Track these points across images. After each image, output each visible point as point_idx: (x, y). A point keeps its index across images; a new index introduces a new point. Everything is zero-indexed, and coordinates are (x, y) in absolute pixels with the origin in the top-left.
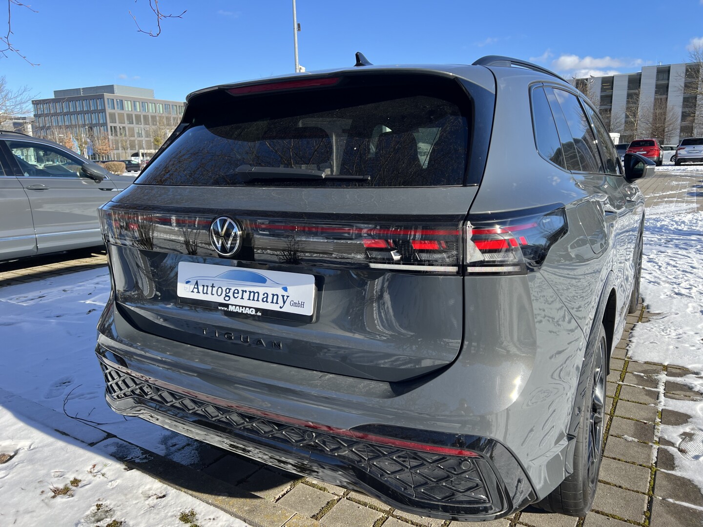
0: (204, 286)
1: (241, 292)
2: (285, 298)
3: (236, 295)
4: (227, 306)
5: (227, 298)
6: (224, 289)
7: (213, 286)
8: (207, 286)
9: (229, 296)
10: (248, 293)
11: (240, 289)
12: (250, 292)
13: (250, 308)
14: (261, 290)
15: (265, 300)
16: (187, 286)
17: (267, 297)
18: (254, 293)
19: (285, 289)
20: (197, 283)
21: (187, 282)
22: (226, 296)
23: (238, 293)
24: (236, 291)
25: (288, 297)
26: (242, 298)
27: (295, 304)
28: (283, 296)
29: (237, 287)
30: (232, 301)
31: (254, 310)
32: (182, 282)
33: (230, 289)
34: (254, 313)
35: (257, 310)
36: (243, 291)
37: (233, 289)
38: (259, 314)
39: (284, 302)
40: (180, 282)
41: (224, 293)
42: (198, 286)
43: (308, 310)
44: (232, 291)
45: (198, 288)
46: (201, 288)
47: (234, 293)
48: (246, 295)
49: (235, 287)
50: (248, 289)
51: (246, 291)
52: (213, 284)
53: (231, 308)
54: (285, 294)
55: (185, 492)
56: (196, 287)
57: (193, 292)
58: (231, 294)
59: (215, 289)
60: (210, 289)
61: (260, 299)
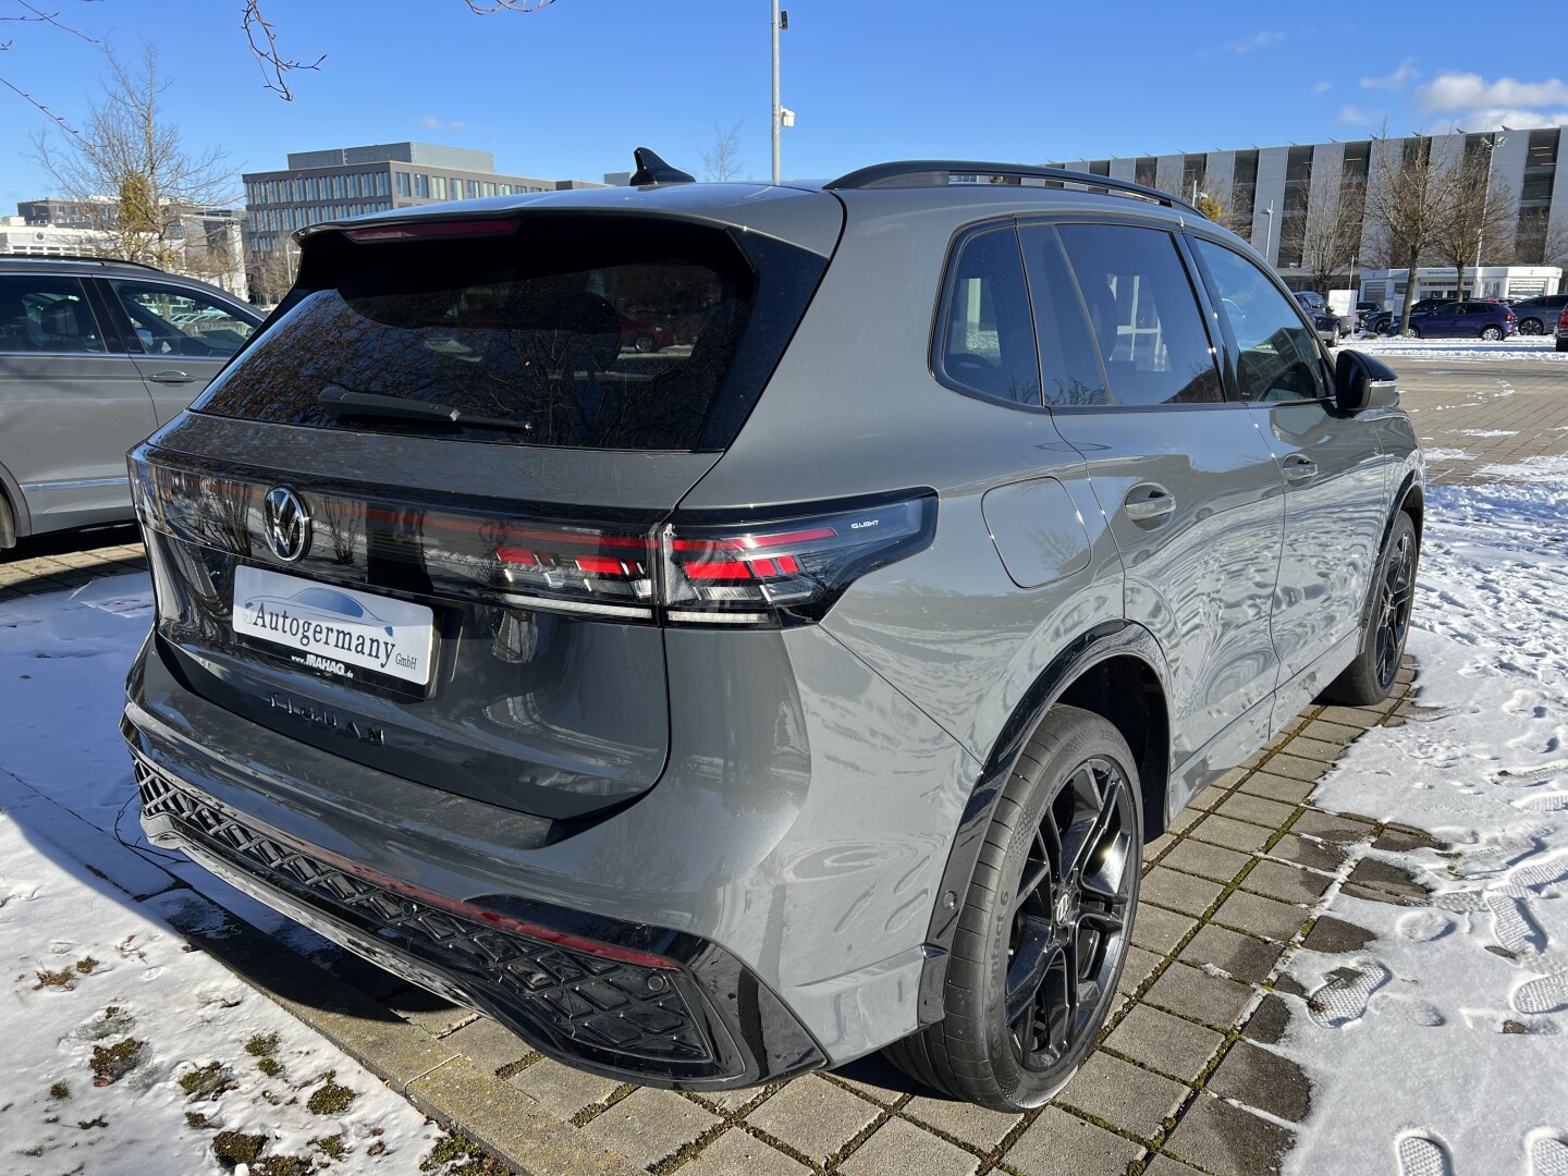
0: (272, 614)
1: (325, 631)
2: (389, 647)
3: (318, 636)
4: (303, 654)
5: (305, 641)
6: (301, 622)
7: (285, 617)
8: (277, 615)
9: (307, 637)
10: (335, 633)
11: (324, 625)
12: (339, 632)
13: (337, 662)
14: (355, 630)
15: (359, 648)
16: (248, 612)
17: (363, 644)
18: (345, 635)
19: (390, 631)
20: (262, 608)
21: (248, 605)
22: (304, 636)
23: (321, 632)
24: (318, 629)
25: (393, 646)
26: (326, 643)
27: (404, 662)
28: (386, 644)
29: (320, 620)
30: (312, 647)
31: (343, 667)
32: (240, 604)
33: (309, 624)
34: (342, 673)
35: (348, 667)
36: (328, 630)
37: (314, 624)
38: (350, 675)
39: (388, 656)
40: (238, 604)
41: (301, 630)
42: (263, 613)
43: (421, 675)
44: (312, 628)
45: (263, 618)
46: (267, 618)
47: (315, 631)
48: (333, 637)
49: (318, 620)
50: (336, 626)
51: (332, 630)
52: (285, 613)
53: (311, 661)
54: (390, 640)
55: (274, 1000)
56: (260, 615)
57: (255, 624)
58: (310, 634)
59: (288, 621)
60: (281, 620)
61: (353, 647)
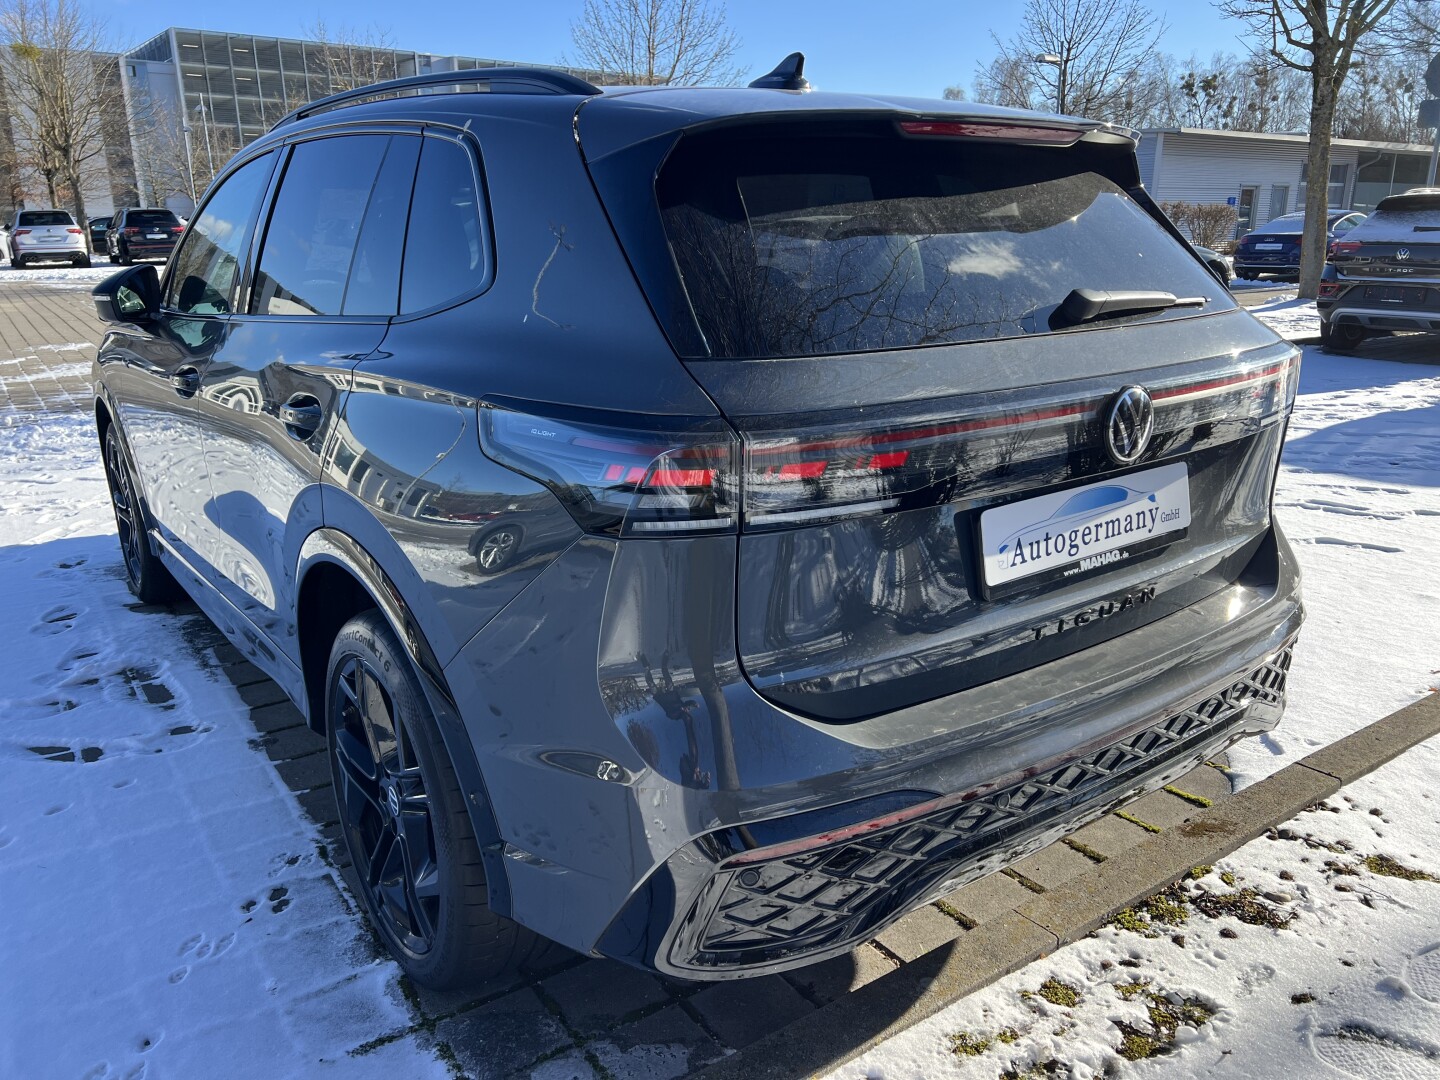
0: (1031, 544)
1: (1094, 530)
2: (1154, 512)
3: (1087, 539)
4: (1076, 564)
5: (1074, 551)
6: (1067, 535)
7: (1047, 539)
8: (1038, 542)
9: (1076, 546)
10: (1104, 526)
12: (1107, 523)
13: (1111, 551)
14: (1121, 513)
16: (1005, 556)
17: (1130, 522)
19: (1152, 498)
20: (1019, 545)
21: (1002, 550)
22: (1072, 547)
23: (1091, 532)
25: (1157, 509)
26: (1097, 540)
27: (1168, 517)
28: (1151, 511)
29: (1087, 522)
30: (1084, 551)
31: (1118, 552)
32: (992, 554)
33: (1076, 532)
34: (1118, 557)
35: (1121, 550)
36: (1097, 526)
37: (1081, 529)
38: (1126, 555)
39: (1153, 520)
40: (988, 555)
41: (1068, 542)
42: (1021, 548)
43: (1186, 519)
44: (1080, 534)
45: (1022, 554)
46: (1027, 551)
47: (1084, 535)
48: (1102, 532)
49: (1084, 523)
50: (1103, 520)
51: (1101, 525)
52: (1047, 534)
53: (1085, 566)
54: (1153, 505)
56: (1018, 552)
57: (1014, 564)
58: (1079, 541)
59: (1051, 542)
60: (1043, 545)
61: (1122, 530)
